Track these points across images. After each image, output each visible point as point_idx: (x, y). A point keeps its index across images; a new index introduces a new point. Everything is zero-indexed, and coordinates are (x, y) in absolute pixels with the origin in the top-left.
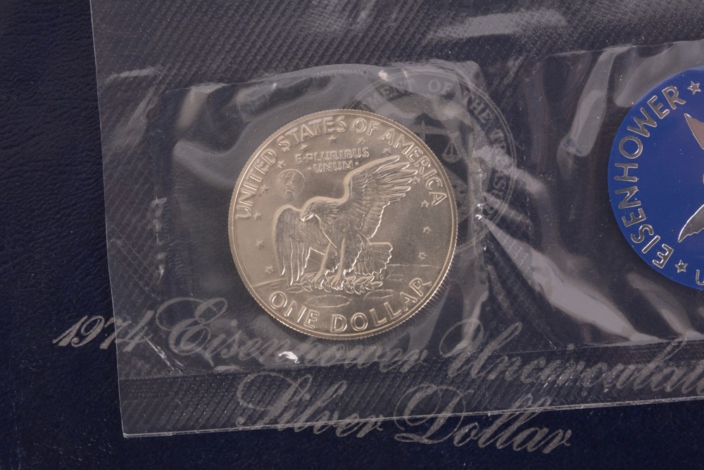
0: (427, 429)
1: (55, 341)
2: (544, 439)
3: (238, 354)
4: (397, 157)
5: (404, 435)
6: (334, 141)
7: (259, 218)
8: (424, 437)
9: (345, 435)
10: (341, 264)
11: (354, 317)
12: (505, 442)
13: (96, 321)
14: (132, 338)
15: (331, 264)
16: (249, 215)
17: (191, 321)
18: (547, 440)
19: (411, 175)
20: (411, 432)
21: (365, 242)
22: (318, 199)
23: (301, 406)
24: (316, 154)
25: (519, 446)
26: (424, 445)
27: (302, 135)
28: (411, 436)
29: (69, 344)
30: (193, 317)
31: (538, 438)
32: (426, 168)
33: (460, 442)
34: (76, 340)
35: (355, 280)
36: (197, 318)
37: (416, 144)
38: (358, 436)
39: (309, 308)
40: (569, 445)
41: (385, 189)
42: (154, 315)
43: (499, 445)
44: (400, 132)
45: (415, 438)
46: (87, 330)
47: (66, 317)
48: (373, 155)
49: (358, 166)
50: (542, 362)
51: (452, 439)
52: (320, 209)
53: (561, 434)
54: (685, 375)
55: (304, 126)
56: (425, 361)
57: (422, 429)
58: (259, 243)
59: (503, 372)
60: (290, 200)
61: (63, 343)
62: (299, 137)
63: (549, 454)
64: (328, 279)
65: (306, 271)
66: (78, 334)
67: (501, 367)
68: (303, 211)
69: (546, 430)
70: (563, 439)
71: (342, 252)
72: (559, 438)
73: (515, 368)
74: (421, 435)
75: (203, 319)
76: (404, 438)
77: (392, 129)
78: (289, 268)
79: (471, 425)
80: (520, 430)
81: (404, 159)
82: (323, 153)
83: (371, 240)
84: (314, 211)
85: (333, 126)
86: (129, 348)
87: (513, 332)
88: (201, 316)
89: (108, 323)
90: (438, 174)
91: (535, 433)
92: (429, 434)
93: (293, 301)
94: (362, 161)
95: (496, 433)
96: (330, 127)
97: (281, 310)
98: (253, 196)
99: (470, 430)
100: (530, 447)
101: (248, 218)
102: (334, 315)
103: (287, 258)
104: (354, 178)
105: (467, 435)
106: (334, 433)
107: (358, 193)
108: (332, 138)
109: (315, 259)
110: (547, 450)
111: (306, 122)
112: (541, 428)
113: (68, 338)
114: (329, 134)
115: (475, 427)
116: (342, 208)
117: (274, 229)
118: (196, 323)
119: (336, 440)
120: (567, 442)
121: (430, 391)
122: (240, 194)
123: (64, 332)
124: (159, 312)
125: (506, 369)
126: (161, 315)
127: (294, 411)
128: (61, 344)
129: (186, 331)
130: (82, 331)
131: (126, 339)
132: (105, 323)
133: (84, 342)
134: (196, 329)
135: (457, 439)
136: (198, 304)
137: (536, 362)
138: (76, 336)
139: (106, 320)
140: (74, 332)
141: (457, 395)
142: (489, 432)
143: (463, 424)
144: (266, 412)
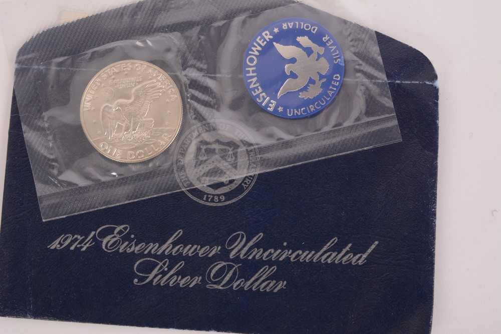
0: (221, 283)
1: (48, 247)
2: (274, 285)
3: (134, 250)
4: (155, 81)
5: (211, 285)
6: (127, 74)
7: (94, 110)
8: (220, 286)
9: (184, 286)
10: (131, 129)
11: (138, 152)
12: (256, 288)
13: (68, 237)
14: (85, 244)
15: (127, 129)
16: (89, 109)
17: (113, 235)
18: (275, 286)
19: (161, 88)
20: (214, 284)
21: (142, 118)
22: (120, 101)
23: (164, 273)
24: (118, 80)
25: (263, 289)
26: (220, 289)
27: (112, 72)
28: (214, 285)
29: (56, 248)
30: (113, 234)
31: (271, 285)
32: (168, 85)
33: (236, 288)
34: (59, 246)
35: (137, 136)
36: (115, 235)
37: (163, 74)
38: (190, 286)
39: (118, 149)
40: (285, 288)
41: (149, 95)
42: (95, 233)
43: (254, 289)
44: (156, 69)
45: (216, 286)
46: (64, 241)
47: (54, 235)
48: (144, 80)
49: (138, 85)
50: (273, 251)
51: (232, 286)
52: (121, 105)
53: (282, 283)
54: (337, 255)
55: (113, 68)
56: (219, 251)
57: (219, 283)
58: (94, 121)
59: (255, 256)
60: (108, 101)
61: (53, 248)
62: (111, 73)
63: (276, 292)
64: (126, 136)
65: (116, 133)
66: (60, 243)
67: (254, 253)
68: (113, 106)
69: (275, 282)
70: (282, 285)
71: (132, 124)
72: (280, 285)
73: (260, 254)
74: (218, 285)
75: (118, 235)
76: (210, 287)
77: (152, 68)
78: (108, 132)
79: (241, 280)
80: (263, 281)
81: (158, 81)
82: (122, 80)
83: (144, 118)
84: (119, 106)
85: (126, 67)
86: (84, 249)
87: (259, 237)
88: (117, 234)
89: (74, 238)
90: (173, 88)
91: (270, 283)
92: (222, 284)
93: (111, 146)
94: (139, 83)
95: (252, 283)
96: (124, 68)
97: (105, 150)
98: (91, 100)
99: (241, 283)
100: (268, 290)
101: (89, 110)
102: (129, 152)
103: (107, 127)
104: (136, 91)
105: (239, 285)
106: (179, 285)
107: (137, 97)
108: (126, 73)
109: (120, 127)
110: (276, 291)
111: (114, 66)
112: (272, 281)
113: (55, 245)
114: (124, 71)
115: (243, 281)
116: (131, 104)
117: (101, 114)
118: (115, 237)
119: (181, 288)
120: (284, 287)
121: (222, 265)
122: (85, 99)
123: (53, 242)
124: (97, 232)
125: (256, 254)
126: (98, 233)
127: (160, 276)
128: (51, 248)
129: (110, 241)
130: (62, 241)
131: (82, 245)
132: (72, 238)
133: (63, 247)
134: (115, 239)
135: (234, 286)
136: (116, 228)
137: (269, 251)
138: (59, 244)
139: (73, 236)
140: (58, 242)
141: (234, 266)
142: (249, 283)
143: (237, 280)
144: (148, 277)
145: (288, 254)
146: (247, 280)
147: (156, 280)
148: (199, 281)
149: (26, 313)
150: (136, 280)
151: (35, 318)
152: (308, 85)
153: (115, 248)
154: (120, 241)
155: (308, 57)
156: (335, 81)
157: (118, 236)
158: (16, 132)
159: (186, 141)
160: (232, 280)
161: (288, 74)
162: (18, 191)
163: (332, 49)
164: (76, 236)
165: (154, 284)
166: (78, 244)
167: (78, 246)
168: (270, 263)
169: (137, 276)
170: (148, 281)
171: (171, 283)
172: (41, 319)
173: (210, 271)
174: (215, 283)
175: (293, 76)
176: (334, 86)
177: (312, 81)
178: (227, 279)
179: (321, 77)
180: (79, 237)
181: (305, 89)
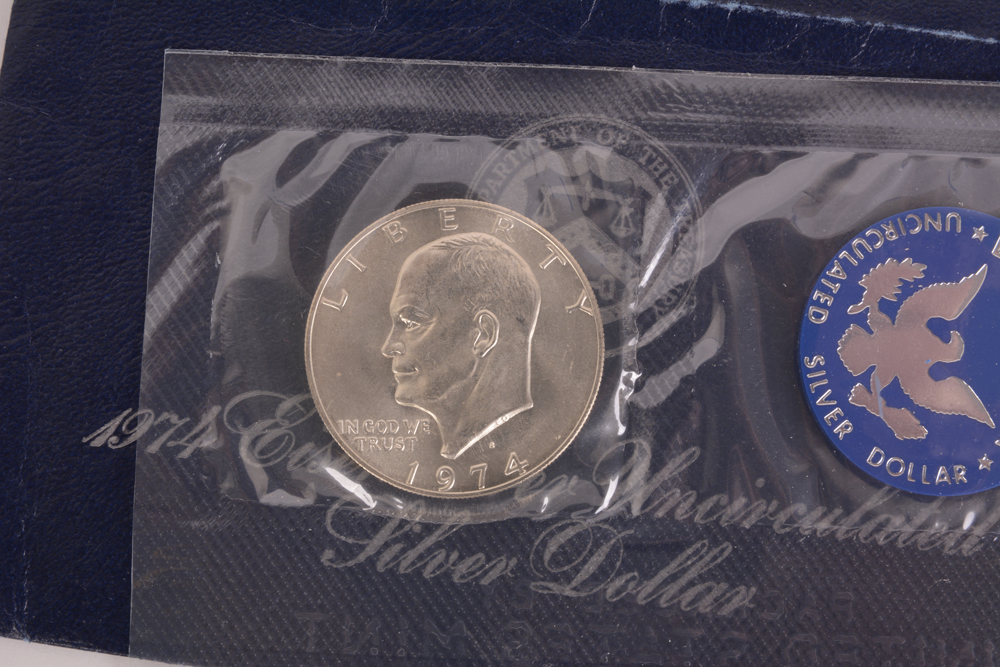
0: (572, 578)
1: (85, 440)
2: (721, 596)
5: (542, 584)
8: (567, 588)
9: (465, 580)
12: (671, 599)
13: (142, 416)
14: (190, 441)
17: (270, 422)
18: (725, 599)
20: (551, 581)
25: (689, 604)
26: (568, 596)
28: (551, 585)
29: (106, 445)
30: (273, 417)
31: (714, 594)
33: (614, 596)
34: (114, 439)
38: (482, 583)
40: (751, 606)
42: (221, 413)
43: (663, 603)
45: (555, 588)
46: (130, 427)
47: (103, 409)
50: (724, 499)
51: (604, 591)
53: (743, 592)
57: (565, 578)
59: (672, 510)
61: (98, 443)
63: (726, 616)
66: (118, 432)
67: (671, 502)
69: (724, 586)
72: (739, 597)
73: (687, 505)
74: (564, 585)
75: (287, 422)
76: (541, 587)
79: (629, 576)
80: (691, 584)
86: (186, 454)
87: (688, 458)
88: (283, 417)
89: (160, 419)
91: (710, 589)
92: (573, 584)
95: (660, 587)
99: (628, 581)
100: (703, 607)
105: (624, 588)
106: (451, 578)
110: (724, 612)
112: (718, 583)
113: (104, 437)
115: (633, 578)
118: (276, 425)
119: (455, 587)
120: (750, 602)
121: (578, 529)
123: (99, 427)
124: (228, 408)
125: (677, 505)
126: (230, 412)
127: (397, 547)
128: (93, 444)
129: (262, 435)
130: (124, 428)
131: (182, 442)
132: (155, 419)
133: (125, 443)
134: (276, 433)
135: (610, 592)
136: (281, 401)
137: (715, 498)
138: (115, 434)
139: (157, 416)
140: (113, 429)
141: (614, 536)
142: (650, 586)
143: (619, 574)
144: (362, 548)
145: (765, 512)
146: (647, 576)
147: (387, 556)
148: (509, 568)
149: (10, 624)
150: (328, 554)
151: (32, 639)
152: (901, 298)
153: (277, 456)
154: (290, 440)
155: (896, 381)
156: (824, 306)
157: (286, 424)
158: (17, 106)
159: (500, 169)
160: (602, 574)
161: (955, 335)
162: (9, 276)
163: (829, 399)
164: (165, 416)
165: (380, 567)
166: (169, 439)
167: (171, 444)
168: (714, 533)
169: (332, 542)
170: (362, 558)
171: (429, 568)
172: (50, 642)
173: (544, 543)
174: (555, 579)
175: (939, 328)
176: (826, 290)
177: (889, 308)
178: (591, 567)
179: (860, 320)
180: (174, 418)
181: (908, 289)
